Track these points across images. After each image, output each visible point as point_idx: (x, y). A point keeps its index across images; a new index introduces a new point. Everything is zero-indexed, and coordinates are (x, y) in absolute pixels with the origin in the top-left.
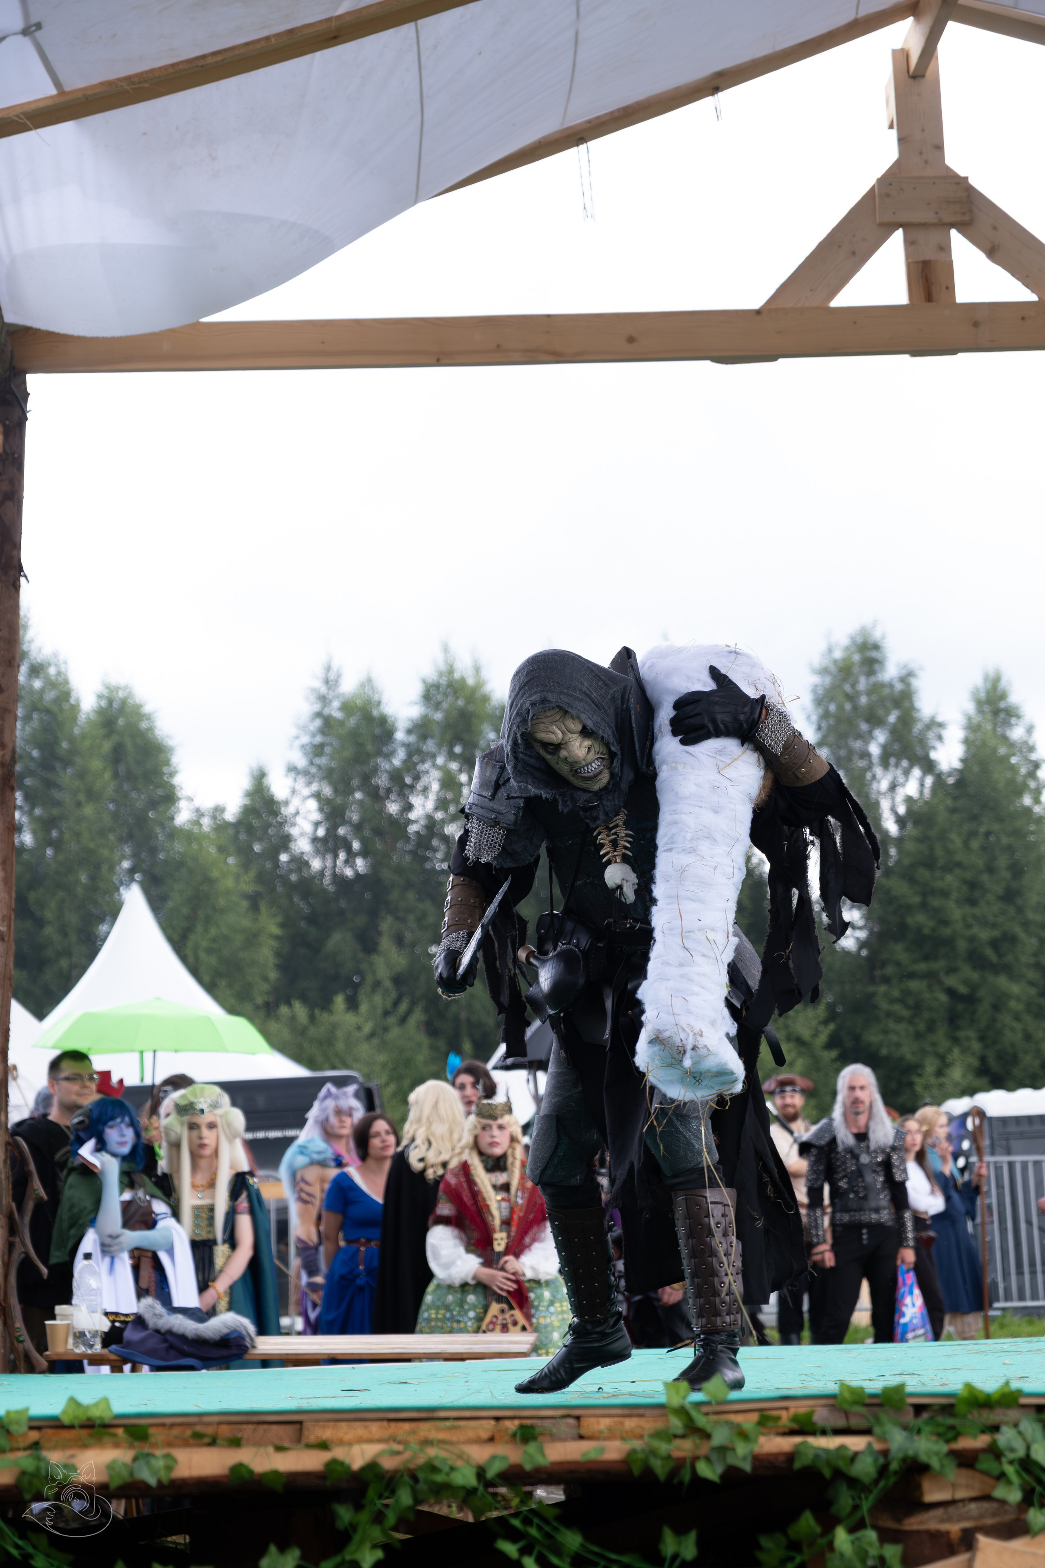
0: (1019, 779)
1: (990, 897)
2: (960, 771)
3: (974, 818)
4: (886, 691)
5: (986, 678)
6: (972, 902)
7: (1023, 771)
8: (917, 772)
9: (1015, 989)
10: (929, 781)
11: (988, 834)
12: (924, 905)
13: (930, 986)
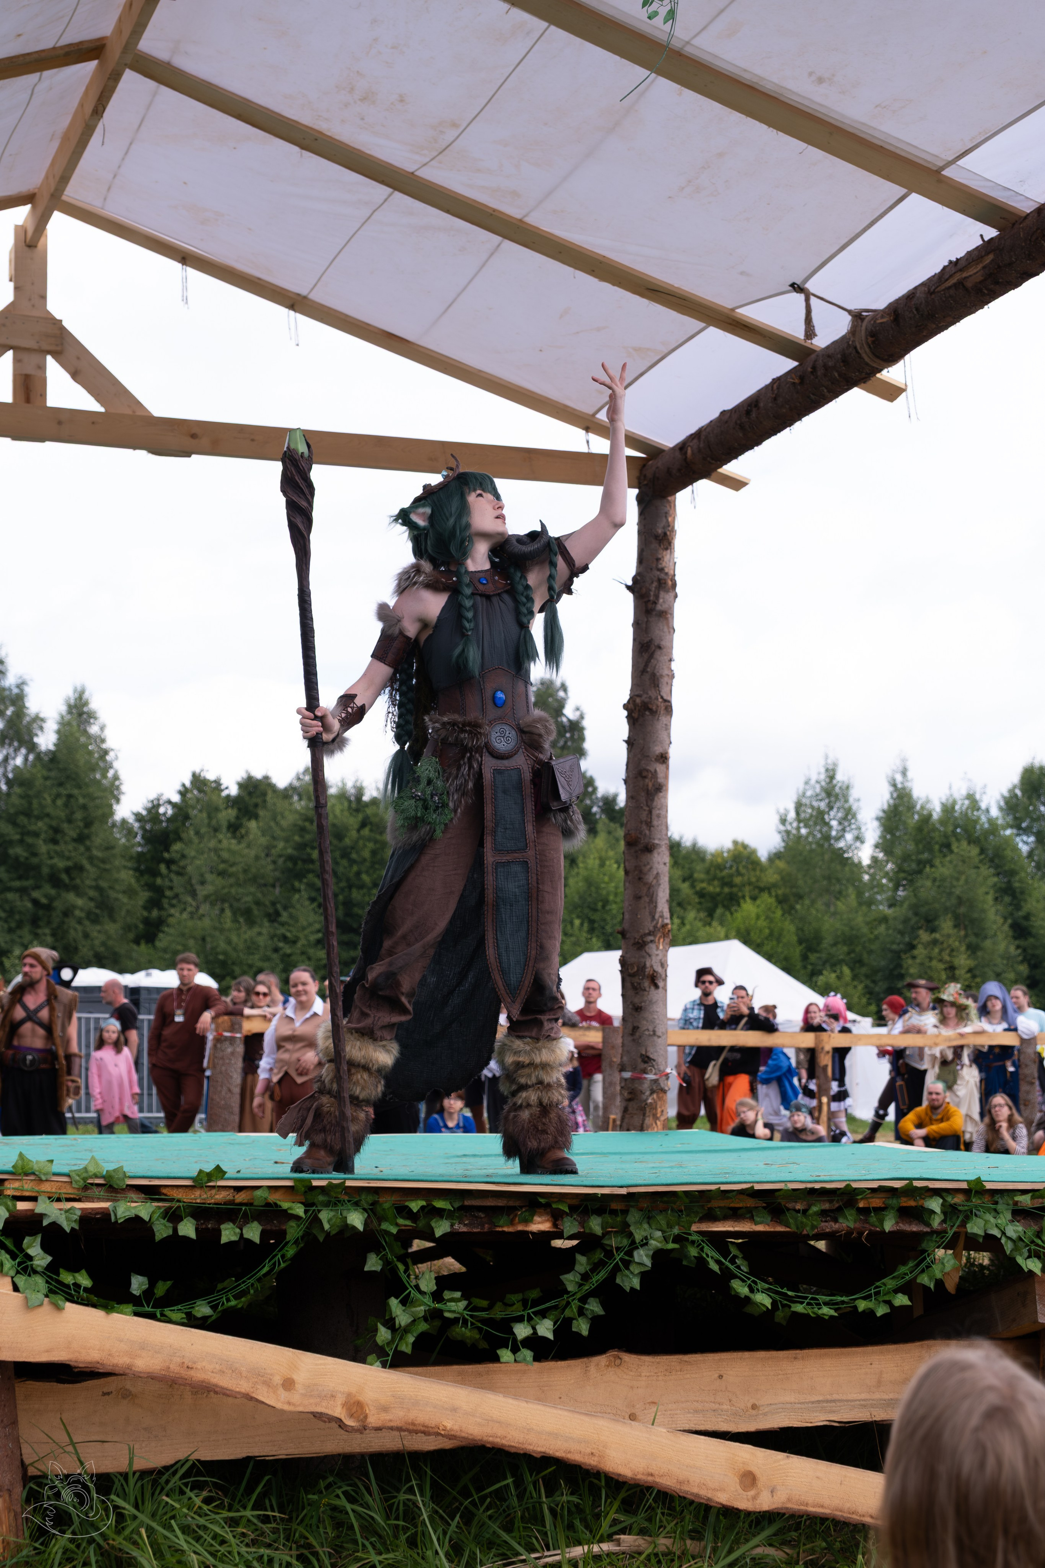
0: (94, 761)
1: (67, 838)
2: (53, 753)
3: (61, 784)
4: (7, 693)
5: (75, 691)
6: (55, 842)
7: (96, 755)
8: (23, 751)
9: (80, 902)
10: (31, 757)
11: (70, 796)
12: (21, 841)
13: (21, 897)
